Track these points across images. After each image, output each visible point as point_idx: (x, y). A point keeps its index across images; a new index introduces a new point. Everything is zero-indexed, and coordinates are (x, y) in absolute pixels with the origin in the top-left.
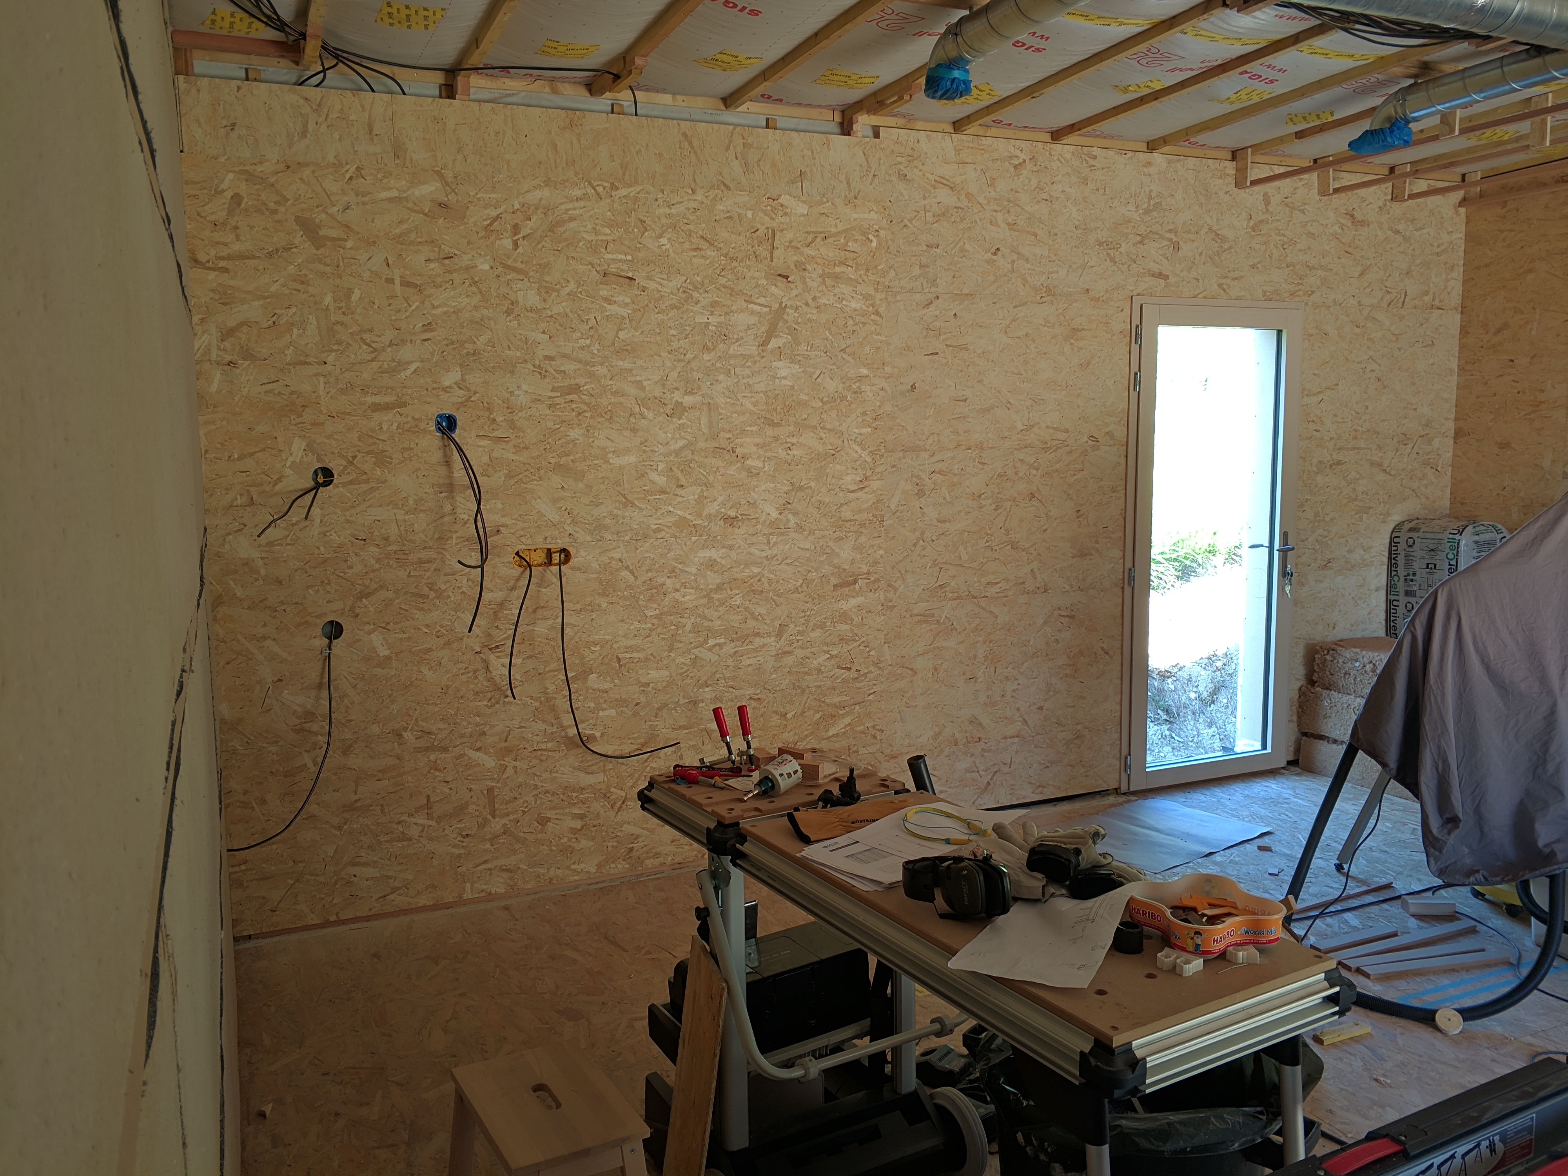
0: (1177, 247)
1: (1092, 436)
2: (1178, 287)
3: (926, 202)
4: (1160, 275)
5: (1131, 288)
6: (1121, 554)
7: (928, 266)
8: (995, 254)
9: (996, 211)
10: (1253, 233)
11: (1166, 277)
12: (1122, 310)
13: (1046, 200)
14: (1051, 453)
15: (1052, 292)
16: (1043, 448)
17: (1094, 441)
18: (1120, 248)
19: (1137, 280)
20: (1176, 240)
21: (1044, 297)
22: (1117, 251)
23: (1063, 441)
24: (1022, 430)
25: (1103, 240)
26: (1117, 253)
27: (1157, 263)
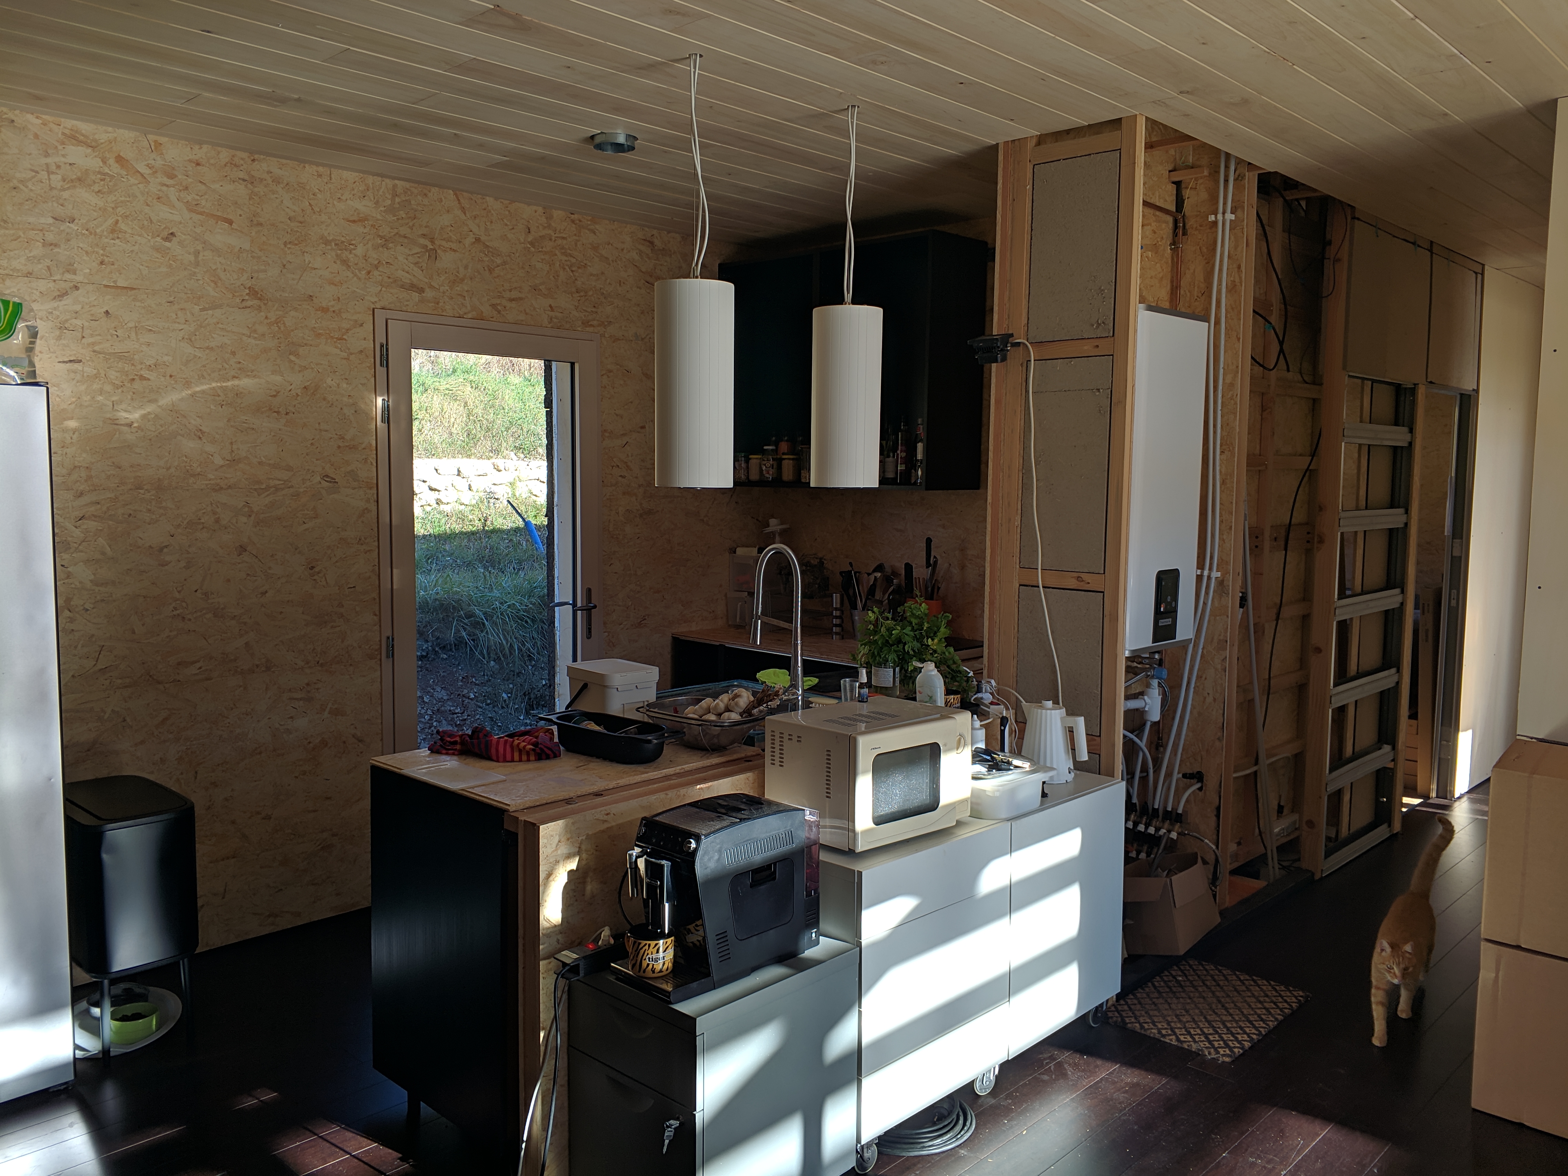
0: (433, 255)
1: (327, 476)
2: (438, 303)
3: (49, 160)
4: (413, 287)
5: (373, 300)
6: (376, 618)
7: (56, 245)
8: (166, 239)
9: (167, 186)
10: (532, 249)
11: (421, 291)
12: (361, 325)
13: (244, 180)
14: (268, 495)
15: (259, 295)
16: (255, 490)
17: (330, 482)
18: (354, 249)
19: (381, 290)
20: (432, 247)
21: (247, 300)
22: (350, 253)
23: (285, 481)
24: (222, 466)
25: (331, 238)
26: (351, 256)
27: (408, 273)
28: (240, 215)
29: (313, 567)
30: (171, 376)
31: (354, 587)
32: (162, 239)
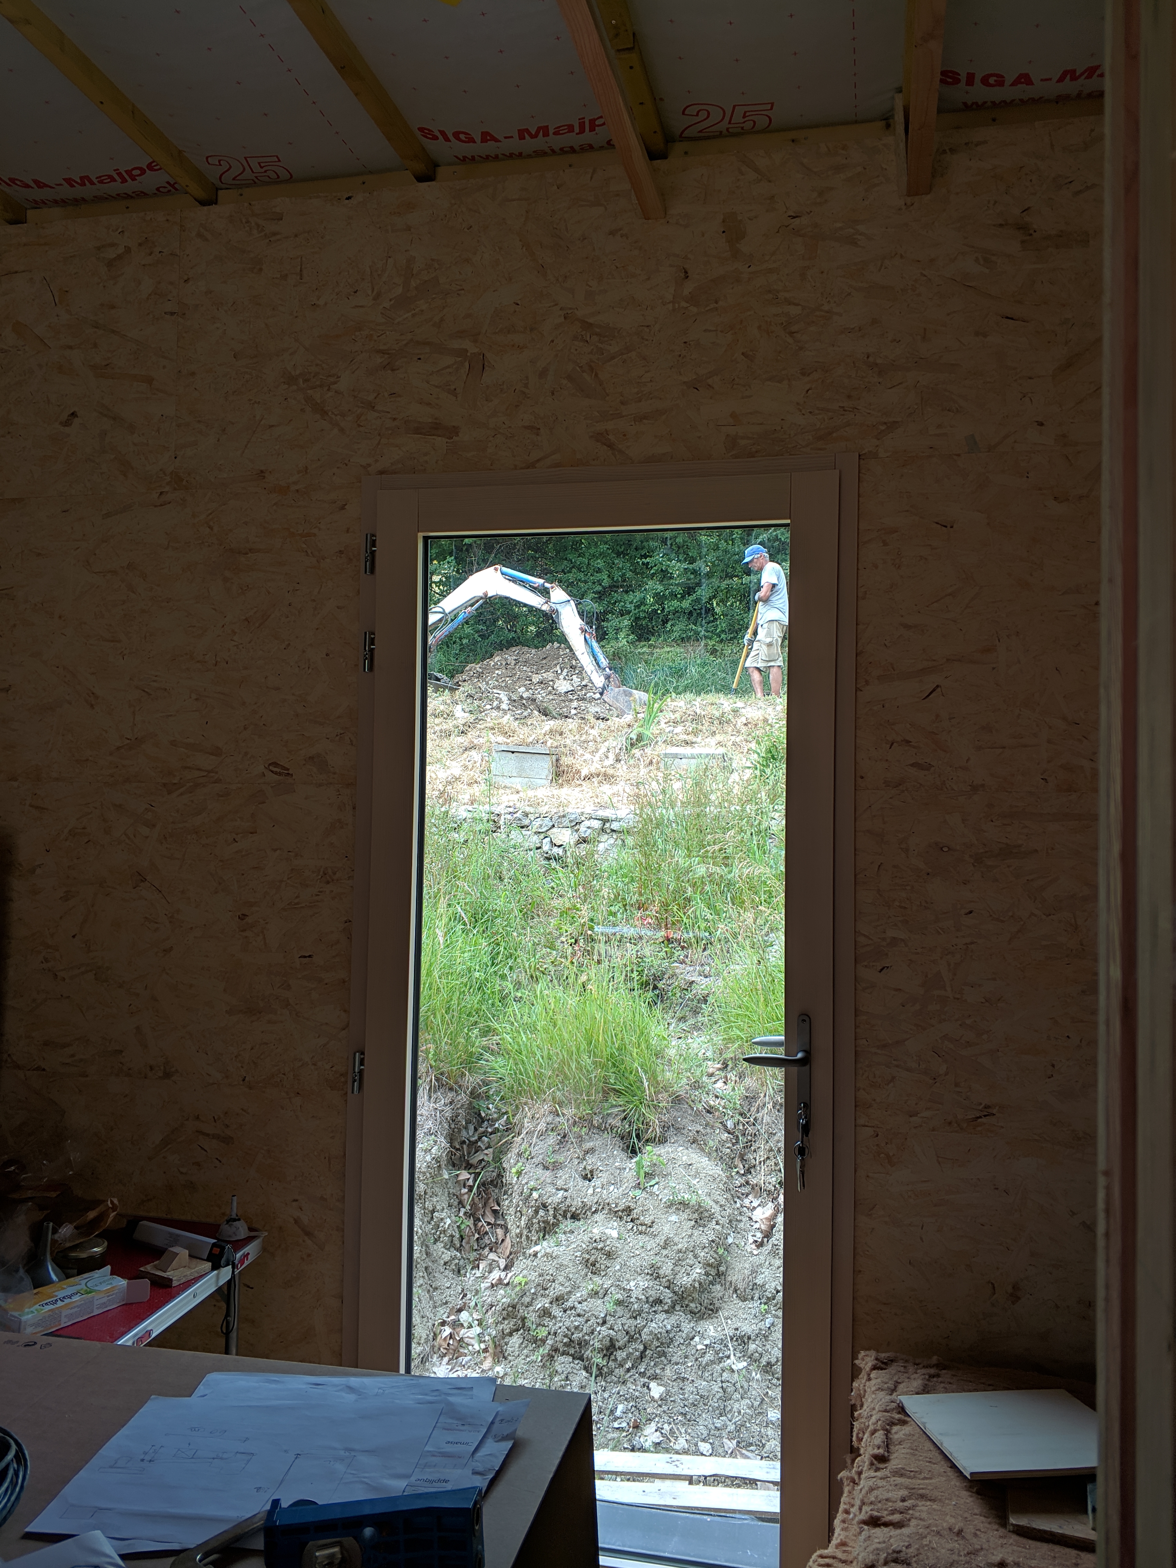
0: (479, 364)
1: (275, 764)
4: (436, 428)
8: (67, 423)
9: (71, 347)
10: (694, 310)
11: (455, 431)
12: (343, 508)
13: (172, 314)
14: (182, 794)
15: (184, 483)
16: (164, 785)
17: (280, 774)
18: (335, 383)
19: (379, 444)
20: (476, 350)
21: (167, 492)
22: (328, 390)
23: (209, 772)
24: (118, 748)
25: (298, 372)
26: (330, 394)
27: (429, 404)
28: (164, 367)
29: (243, 917)
30: (60, 617)
31: (310, 956)
32: (61, 423)
